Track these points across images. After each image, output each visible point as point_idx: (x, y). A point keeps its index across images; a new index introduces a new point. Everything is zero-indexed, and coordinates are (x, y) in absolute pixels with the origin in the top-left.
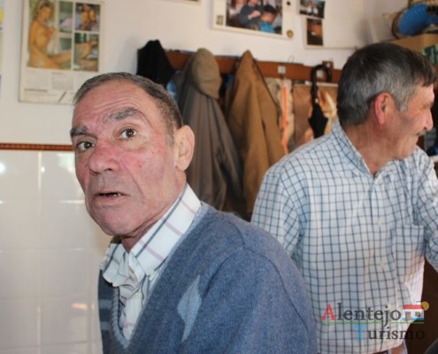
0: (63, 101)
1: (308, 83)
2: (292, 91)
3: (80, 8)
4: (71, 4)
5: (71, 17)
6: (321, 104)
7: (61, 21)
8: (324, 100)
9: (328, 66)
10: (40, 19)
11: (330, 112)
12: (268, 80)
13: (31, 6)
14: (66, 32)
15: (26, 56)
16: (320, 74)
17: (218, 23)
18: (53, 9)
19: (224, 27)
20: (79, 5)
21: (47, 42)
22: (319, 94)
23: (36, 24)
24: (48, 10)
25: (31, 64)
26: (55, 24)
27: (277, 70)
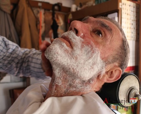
1: (51, 11)
2: (44, 14)
6: (56, 20)
8: (58, 18)
9: (60, 5)
11: (60, 23)
12: (33, 8)
16: (56, 8)
22: (56, 16)
27: (38, 4)
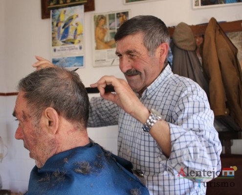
0: (113, 64)
3: (119, 15)
4: (114, 14)
5: (114, 21)
7: (110, 24)
10: (100, 25)
13: (95, 20)
14: (113, 29)
15: (94, 45)
17: (196, 5)
18: (106, 19)
19: (200, 6)
20: (118, 14)
21: (104, 36)
23: (98, 29)
24: (103, 20)
25: (97, 48)
26: (107, 26)
